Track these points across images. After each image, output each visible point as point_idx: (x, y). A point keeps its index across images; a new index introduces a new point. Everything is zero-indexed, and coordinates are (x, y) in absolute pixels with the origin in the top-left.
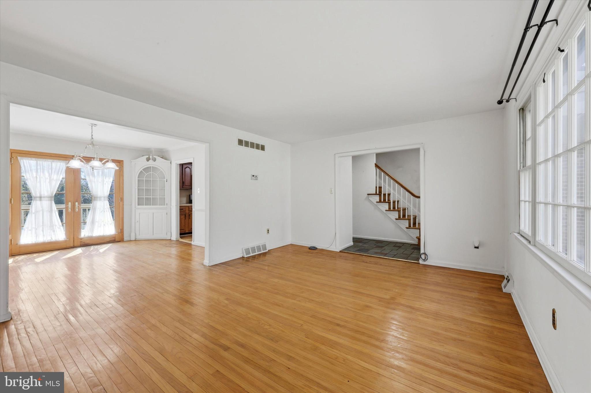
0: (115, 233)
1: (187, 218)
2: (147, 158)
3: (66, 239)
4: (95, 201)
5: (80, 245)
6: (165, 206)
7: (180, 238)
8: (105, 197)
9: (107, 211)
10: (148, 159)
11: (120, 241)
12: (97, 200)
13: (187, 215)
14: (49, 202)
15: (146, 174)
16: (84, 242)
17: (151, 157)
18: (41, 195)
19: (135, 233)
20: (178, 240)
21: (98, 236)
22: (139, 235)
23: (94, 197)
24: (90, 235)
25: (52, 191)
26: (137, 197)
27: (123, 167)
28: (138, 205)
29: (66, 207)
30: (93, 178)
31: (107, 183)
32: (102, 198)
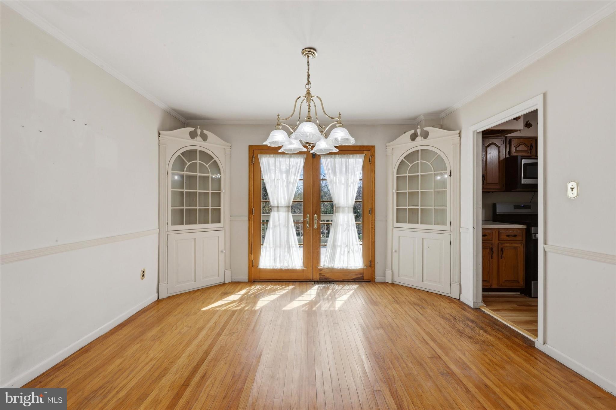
0: (362, 267)
1: (495, 255)
2: (411, 136)
3: (303, 268)
4: (336, 213)
5: (320, 279)
6: (447, 227)
7: (483, 304)
8: (349, 207)
9: (351, 230)
10: (414, 137)
11: (370, 281)
12: (339, 213)
13: (495, 249)
14: (287, 213)
15: (411, 165)
16: (324, 276)
17: (419, 131)
18: (278, 204)
19: (392, 271)
20: (479, 308)
21: (340, 269)
22: (399, 276)
23: (336, 207)
24: (331, 265)
25: (289, 197)
26: (395, 207)
27: (374, 156)
28: (397, 222)
29: (304, 221)
30: (334, 177)
31: (352, 185)
32: (346, 208)
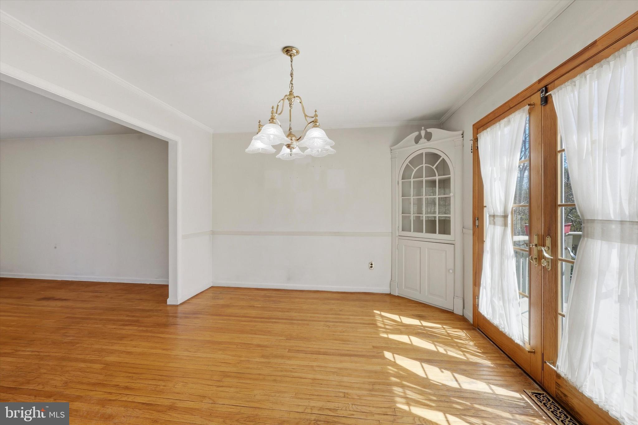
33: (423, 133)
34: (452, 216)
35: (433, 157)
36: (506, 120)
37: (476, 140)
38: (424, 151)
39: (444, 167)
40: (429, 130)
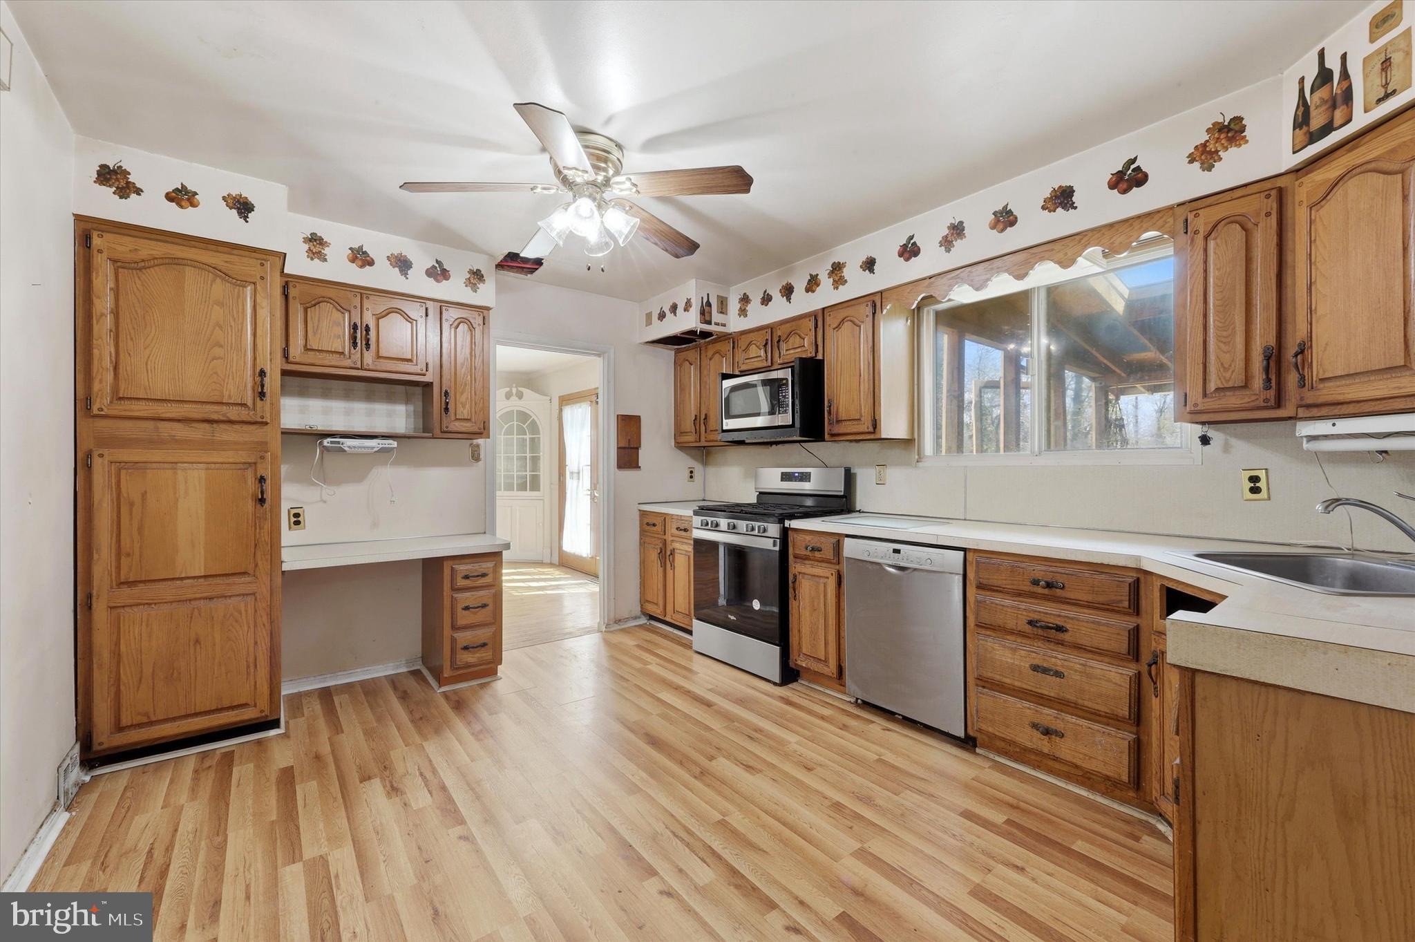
33: (514, 391)
34: (541, 473)
35: (523, 416)
36: (579, 404)
37: (561, 410)
38: (515, 409)
39: (534, 428)
40: (520, 389)
